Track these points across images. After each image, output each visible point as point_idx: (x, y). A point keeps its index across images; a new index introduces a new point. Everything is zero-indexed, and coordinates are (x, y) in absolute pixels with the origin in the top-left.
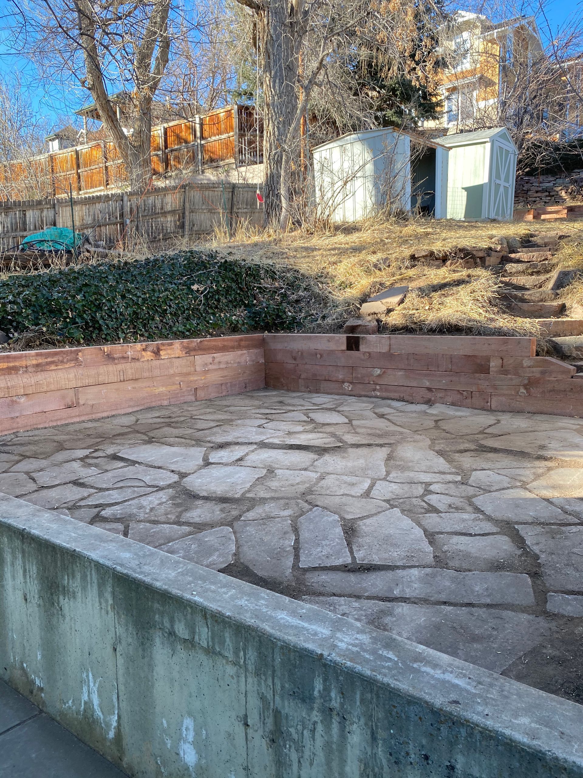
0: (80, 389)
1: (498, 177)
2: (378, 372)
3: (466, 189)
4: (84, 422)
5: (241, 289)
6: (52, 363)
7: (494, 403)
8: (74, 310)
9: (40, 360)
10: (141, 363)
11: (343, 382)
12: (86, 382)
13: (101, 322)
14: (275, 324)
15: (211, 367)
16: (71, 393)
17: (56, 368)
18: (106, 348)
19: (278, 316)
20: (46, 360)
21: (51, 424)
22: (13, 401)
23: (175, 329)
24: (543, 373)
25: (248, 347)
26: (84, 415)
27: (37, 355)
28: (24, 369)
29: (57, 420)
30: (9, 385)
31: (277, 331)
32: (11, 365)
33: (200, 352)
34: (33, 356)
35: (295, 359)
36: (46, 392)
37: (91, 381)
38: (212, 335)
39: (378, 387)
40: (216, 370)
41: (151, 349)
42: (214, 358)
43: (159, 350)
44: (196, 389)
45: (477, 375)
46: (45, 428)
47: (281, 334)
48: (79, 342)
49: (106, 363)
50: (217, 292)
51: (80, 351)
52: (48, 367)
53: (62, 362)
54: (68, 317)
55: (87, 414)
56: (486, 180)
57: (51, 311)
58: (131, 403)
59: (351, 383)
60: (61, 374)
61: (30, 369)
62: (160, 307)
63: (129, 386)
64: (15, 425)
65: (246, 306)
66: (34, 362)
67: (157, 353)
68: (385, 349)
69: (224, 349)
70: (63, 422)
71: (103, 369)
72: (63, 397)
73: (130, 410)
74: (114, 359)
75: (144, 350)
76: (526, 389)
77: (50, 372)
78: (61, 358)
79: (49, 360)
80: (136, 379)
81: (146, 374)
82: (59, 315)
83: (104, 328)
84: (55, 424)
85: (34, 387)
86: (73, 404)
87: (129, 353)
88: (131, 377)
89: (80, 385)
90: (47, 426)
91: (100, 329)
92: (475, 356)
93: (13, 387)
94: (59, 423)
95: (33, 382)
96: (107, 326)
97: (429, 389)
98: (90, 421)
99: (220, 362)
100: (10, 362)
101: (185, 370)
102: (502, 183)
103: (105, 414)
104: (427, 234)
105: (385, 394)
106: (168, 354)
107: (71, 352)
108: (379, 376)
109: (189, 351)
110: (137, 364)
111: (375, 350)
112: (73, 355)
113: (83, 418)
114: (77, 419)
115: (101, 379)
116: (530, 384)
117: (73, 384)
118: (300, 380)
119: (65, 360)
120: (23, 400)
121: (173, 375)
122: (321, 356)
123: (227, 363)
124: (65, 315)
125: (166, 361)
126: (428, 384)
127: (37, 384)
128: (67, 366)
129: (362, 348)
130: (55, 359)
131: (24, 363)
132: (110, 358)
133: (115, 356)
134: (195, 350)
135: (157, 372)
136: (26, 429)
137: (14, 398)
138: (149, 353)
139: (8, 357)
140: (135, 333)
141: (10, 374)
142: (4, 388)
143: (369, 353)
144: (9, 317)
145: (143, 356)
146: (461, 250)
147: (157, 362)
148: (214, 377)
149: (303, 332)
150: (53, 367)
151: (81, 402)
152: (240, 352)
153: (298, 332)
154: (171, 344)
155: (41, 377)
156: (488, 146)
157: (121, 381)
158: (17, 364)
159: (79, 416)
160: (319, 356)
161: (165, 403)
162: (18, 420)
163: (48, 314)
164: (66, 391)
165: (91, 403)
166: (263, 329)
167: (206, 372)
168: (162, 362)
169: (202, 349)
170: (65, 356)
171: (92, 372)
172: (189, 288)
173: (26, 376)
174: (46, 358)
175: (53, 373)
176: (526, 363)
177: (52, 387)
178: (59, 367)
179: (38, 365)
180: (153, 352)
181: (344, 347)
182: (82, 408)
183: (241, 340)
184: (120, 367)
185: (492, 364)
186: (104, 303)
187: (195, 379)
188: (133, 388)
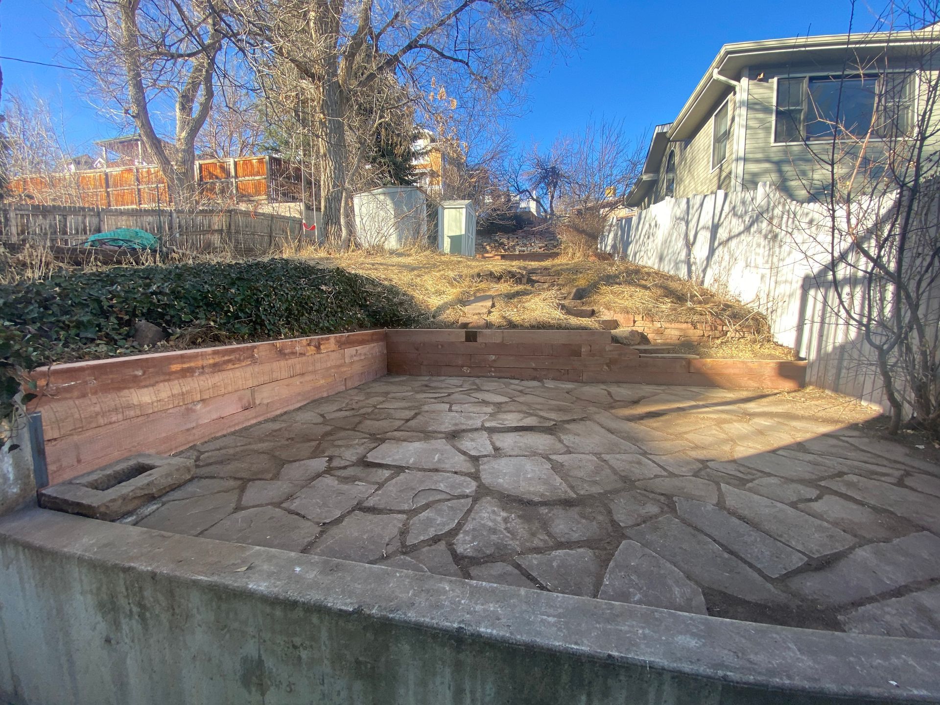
0: (256, 388)
1: (469, 232)
2: (494, 357)
3: (449, 237)
4: (260, 423)
5: (354, 292)
6: (229, 361)
7: (585, 377)
8: (233, 303)
9: (218, 359)
10: (306, 358)
11: (463, 366)
12: (261, 380)
13: (263, 317)
14: (392, 321)
15: (355, 358)
16: (249, 392)
17: (233, 367)
18: (278, 343)
19: (395, 315)
20: (223, 359)
21: (229, 430)
22: (188, 409)
23: (321, 325)
24: (620, 355)
25: (377, 341)
26: (259, 416)
27: (215, 353)
28: (201, 370)
29: (235, 425)
30: (184, 390)
31: (393, 327)
32: (186, 366)
33: (348, 346)
34: (209, 355)
35: (417, 350)
36: (223, 396)
37: (266, 378)
38: (348, 331)
39: (493, 369)
40: (358, 361)
41: (313, 344)
42: (357, 350)
43: (320, 344)
44: (345, 379)
45: (572, 358)
46: (224, 436)
47: (399, 329)
48: (243, 337)
49: (278, 359)
50: (339, 292)
51: (255, 347)
52: (225, 366)
53: (239, 360)
54: (229, 311)
55: (263, 414)
56: (463, 233)
57: (208, 305)
58: (300, 398)
59: (469, 367)
60: (238, 373)
61: (206, 370)
62: (306, 303)
63: (297, 381)
64: (191, 438)
65: (360, 306)
66: (211, 361)
67: (318, 347)
68: (499, 341)
69: (362, 342)
70: (241, 427)
71: (276, 365)
72: (240, 399)
73: (299, 405)
74: (285, 354)
75: (309, 345)
76: (608, 366)
77: (227, 372)
78: (238, 356)
79: (226, 358)
80: (303, 374)
81: (311, 369)
82: (218, 309)
83: (267, 323)
84: (233, 430)
85: (211, 390)
86: (249, 404)
87: (297, 348)
88: (299, 372)
89: (257, 384)
90: (225, 432)
91: (262, 324)
92: (570, 344)
93: (188, 392)
94: (237, 428)
95: (210, 384)
96: (269, 321)
97: (535, 369)
98: (266, 421)
99: (360, 354)
100: (184, 363)
101: (338, 363)
102: (470, 235)
103: (278, 412)
104: (459, 262)
105: (498, 374)
106: (326, 348)
107: (248, 348)
108: (494, 361)
109: (342, 344)
110: (304, 358)
111: (490, 341)
112: (250, 352)
113: (260, 419)
114: (254, 422)
115: (275, 375)
116: (611, 363)
117: (250, 384)
118: (422, 367)
119: (242, 358)
120: (199, 407)
121: (330, 368)
122: (442, 346)
123: (365, 354)
124: (226, 309)
125: (324, 355)
126: (534, 365)
127: (215, 386)
128: (244, 364)
129: (479, 339)
130: (232, 357)
131: (200, 363)
132: (282, 354)
133: (286, 351)
134: (344, 344)
135: (318, 366)
136: (202, 441)
137: (190, 406)
138: (312, 348)
139: (182, 356)
140: (291, 329)
141: (184, 377)
142: (179, 394)
143: (485, 343)
144: (159, 310)
145: (307, 350)
146: (510, 272)
147: (318, 356)
148: (357, 368)
149: (420, 328)
150: (230, 366)
151: (257, 402)
152: (373, 345)
153: (415, 328)
154: (328, 339)
155: (218, 378)
156: (464, 210)
157: (291, 377)
158: (192, 364)
159: (255, 417)
160: (440, 347)
161: (325, 395)
162: (194, 431)
163: (205, 308)
164: (242, 392)
165: (265, 402)
166: (382, 326)
167: (352, 363)
168: (322, 355)
169: (349, 343)
170: (241, 353)
171: (267, 367)
172: (319, 289)
173: (202, 378)
174: (224, 356)
175: (230, 372)
176: (608, 348)
177: (230, 389)
178: (236, 366)
179: (215, 365)
180: (315, 346)
181: (463, 339)
182: (257, 409)
183: (373, 334)
184: (290, 362)
185: (583, 350)
186: (262, 298)
187: (345, 369)
188: (301, 383)
